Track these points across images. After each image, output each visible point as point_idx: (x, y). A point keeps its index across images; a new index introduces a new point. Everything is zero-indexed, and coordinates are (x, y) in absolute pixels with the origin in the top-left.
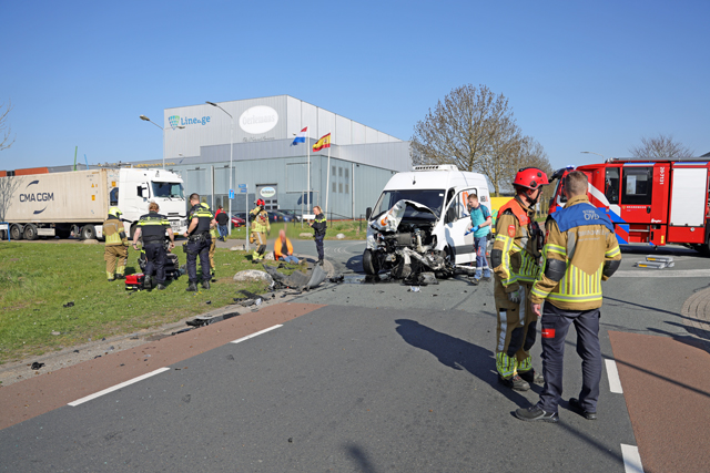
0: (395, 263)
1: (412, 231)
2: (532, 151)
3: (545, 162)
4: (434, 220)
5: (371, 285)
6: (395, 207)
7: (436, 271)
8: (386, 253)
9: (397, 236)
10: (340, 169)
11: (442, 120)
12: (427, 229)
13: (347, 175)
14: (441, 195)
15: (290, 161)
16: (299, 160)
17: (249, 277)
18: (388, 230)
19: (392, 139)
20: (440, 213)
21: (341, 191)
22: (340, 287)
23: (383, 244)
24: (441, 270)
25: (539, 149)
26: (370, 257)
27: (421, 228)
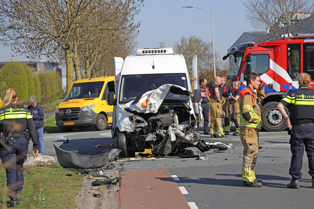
0: (157, 142)
6: (158, 90)
8: (145, 133)
14: (183, 78)
18: (147, 112)
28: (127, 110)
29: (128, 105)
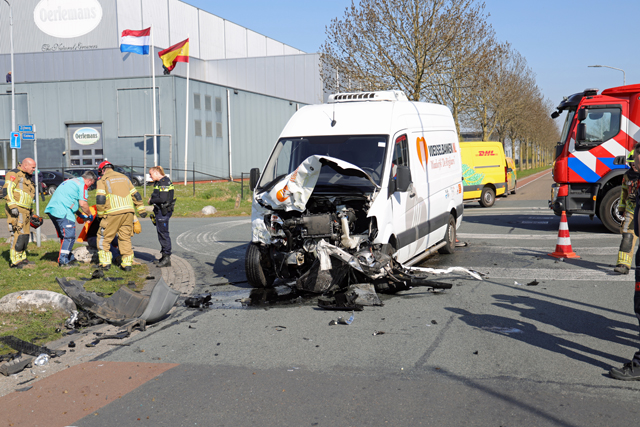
0: (304, 268)
1: (332, 209)
2: (509, 66)
3: (530, 83)
4: (371, 190)
5: (261, 312)
6: (302, 168)
7: (376, 282)
8: (287, 249)
9: (305, 219)
10: (208, 99)
11: (372, 17)
12: (360, 206)
13: (218, 108)
14: (381, 144)
15: (123, 84)
16: (138, 83)
17: (26, 305)
18: (288, 209)
19: (290, 51)
20: (381, 176)
21: (209, 133)
22: (203, 318)
23: (281, 233)
24: (385, 279)
25: (520, 62)
26: (258, 257)
27: (348, 204)
28: (260, 201)
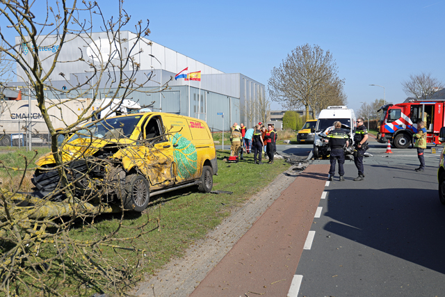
10: (198, 96)
13: (202, 100)
14: (349, 121)
28: (319, 135)
29: (319, 133)
